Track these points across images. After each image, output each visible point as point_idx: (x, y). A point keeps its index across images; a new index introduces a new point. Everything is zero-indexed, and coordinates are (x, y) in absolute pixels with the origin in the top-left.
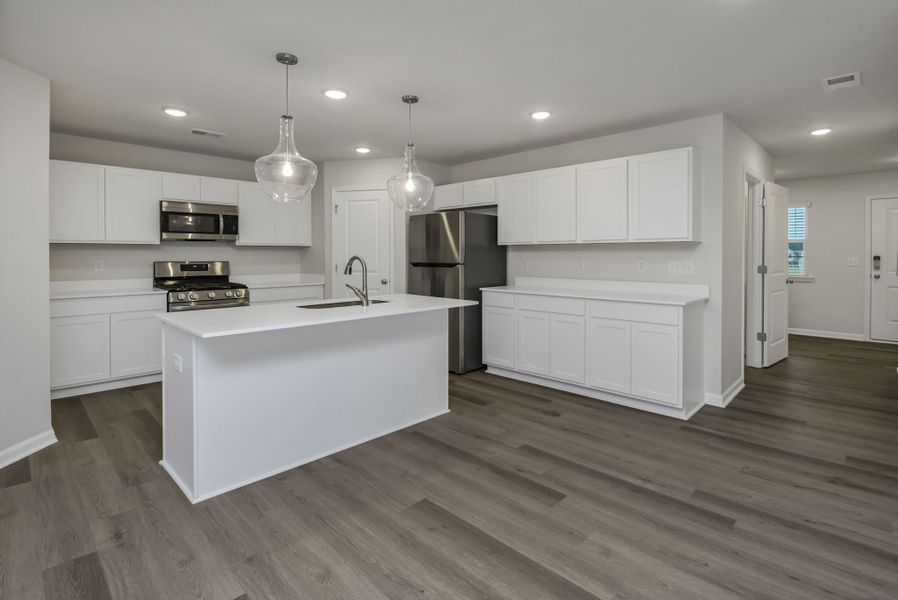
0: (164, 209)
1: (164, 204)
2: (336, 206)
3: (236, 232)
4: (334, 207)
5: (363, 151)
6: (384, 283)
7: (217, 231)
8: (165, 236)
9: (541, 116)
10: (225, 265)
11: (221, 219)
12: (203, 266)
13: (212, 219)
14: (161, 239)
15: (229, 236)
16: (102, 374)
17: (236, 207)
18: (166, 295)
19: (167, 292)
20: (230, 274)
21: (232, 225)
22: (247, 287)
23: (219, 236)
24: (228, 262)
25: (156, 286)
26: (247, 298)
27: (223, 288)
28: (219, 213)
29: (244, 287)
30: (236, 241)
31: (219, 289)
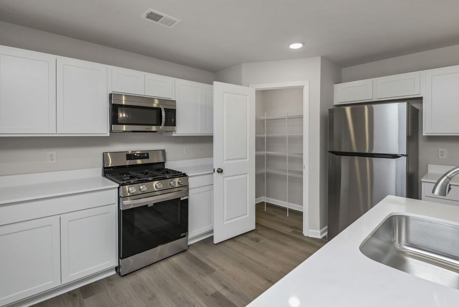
1: (113, 97)
3: (174, 125)
5: (296, 46)
7: (159, 123)
8: (114, 128)
10: (162, 153)
11: (163, 113)
12: (145, 155)
13: (155, 112)
14: (111, 131)
15: (169, 128)
16: (51, 282)
17: (175, 101)
18: (117, 189)
19: (118, 185)
20: (166, 161)
21: (171, 118)
22: (187, 176)
23: (161, 127)
24: (164, 150)
25: (105, 176)
26: (188, 185)
27: (167, 177)
28: (161, 107)
29: (185, 175)
30: (174, 132)
31: (165, 178)
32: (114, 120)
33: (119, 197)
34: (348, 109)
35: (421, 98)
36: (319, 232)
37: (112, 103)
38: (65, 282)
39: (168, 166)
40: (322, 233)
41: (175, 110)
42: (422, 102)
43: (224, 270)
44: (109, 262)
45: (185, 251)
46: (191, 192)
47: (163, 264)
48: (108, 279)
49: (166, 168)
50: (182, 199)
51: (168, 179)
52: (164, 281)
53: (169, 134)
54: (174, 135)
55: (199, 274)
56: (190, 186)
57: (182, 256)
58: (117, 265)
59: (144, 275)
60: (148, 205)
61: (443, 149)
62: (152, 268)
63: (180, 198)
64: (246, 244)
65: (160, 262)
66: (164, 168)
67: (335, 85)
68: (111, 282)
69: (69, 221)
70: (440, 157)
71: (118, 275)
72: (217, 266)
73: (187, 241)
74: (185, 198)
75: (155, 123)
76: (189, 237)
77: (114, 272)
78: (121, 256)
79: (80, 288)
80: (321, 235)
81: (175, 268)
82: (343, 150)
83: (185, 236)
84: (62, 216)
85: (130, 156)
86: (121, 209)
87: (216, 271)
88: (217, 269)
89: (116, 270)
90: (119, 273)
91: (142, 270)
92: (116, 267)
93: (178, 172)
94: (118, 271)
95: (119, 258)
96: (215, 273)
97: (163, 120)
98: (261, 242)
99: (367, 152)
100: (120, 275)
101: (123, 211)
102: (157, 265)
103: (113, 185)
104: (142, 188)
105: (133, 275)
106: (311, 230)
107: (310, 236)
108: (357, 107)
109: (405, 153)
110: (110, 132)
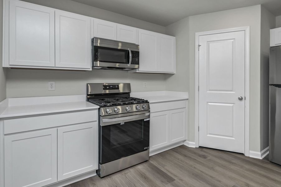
2: (199, 46)
3: (138, 63)
4: (196, 46)
6: (241, 99)
7: (127, 62)
11: (130, 55)
12: (116, 87)
16: (51, 179)
17: (138, 45)
18: (98, 110)
19: (99, 107)
20: (131, 92)
21: (136, 58)
22: (149, 102)
23: (128, 65)
24: (130, 84)
25: (88, 101)
26: (149, 110)
28: (128, 49)
29: (147, 102)
30: (137, 69)
31: (132, 104)
32: (95, 58)
33: (99, 116)
36: (260, 153)
37: (94, 45)
38: (60, 179)
40: (262, 155)
41: (139, 52)
43: (182, 180)
44: (92, 166)
45: (146, 161)
46: (152, 115)
47: (131, 170)
48: (91, 179)
49: (131, 97)
50: (145, 120)
51: (135, 104)
52: (134, 185)
53: (134, 71)
54: (137, 72)
55: (162, 182)
57: (145, 165)
58: (98, 169)
60: (120, 124)
62: (123, 172)
63: (144, 119)
64: (196, 160)
65: (129, 169)
66: (129, 97)
67: (271, 30)
68: (94, 182)
71: (98, 176)
72: (175, 176)
73: (149, 153)
74: (148, 119)
75: (124, 62)
76: (150, 150)
77: (96, 174)
78: (101, 162)
80: (261, 156)
81: (141, 174)
83: (146, 150)
84: (59, 128)
85: (105, 87)
86: (101, 125)
87: (175, 180)
88: (175, 178)
89: (97, 173)
90: (99, 175)
91: (116, 174)
92: (97, 171)
93: (141, 100)
94: (98, 173)
95: (99, 163)
96: (175, 181)
97: (130, 60)
98: (208, 158)
100: (99, 176)
101: (102, 127)
102: (126, 171)
103: (95, 106)
104: (116, 109)
105: (110, 177)
106: (251, 152)
107: (251, 156)
110: (92, 66)
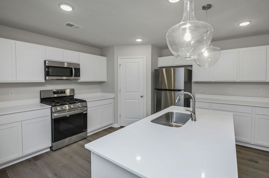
0: (47, 65)
1: (47, 62)
2: (120, 65)
3: (79, 76)
4: (119, 65)
5: (139, 40)
6: (142, 97)
7: (71, 75)
8: (47, 78)
9: (245, 24)
10: (72, 90)
11: (73, 70)
12: (63, 92)
13: (69, 70)
15: (76, 78)
16: (18, 154)
17: (79, 64)
18: (50, 108)
19: (51, 107)
20: (74, 94)
21: (77, 72)
23: (72, 77)
24: (74, 89)
25: (42, 103)
26: (87, 106)
27: (76, 102)
28: (72, 67)
29: (85, 101)
31: (75, 103)
32: (47, 74)
33: (52, 112)
34: (164, 69)
35: (192, 65)
38: (25, 154)
39: (76, 97)
41: (80, 69)
42: (192, 67)
45: (85, 138)
46: (88, 110)
48: (47, 153)
49: (75, 98)
50: (84, 113)
52: (76, 151)
53: (76, 81)
54: (79, 81)
56: (88, 107)
57: (84, 141)
58: (51, 146)
59: (65, 150)
60: (66, 116)
61: (201, 88)
63: (83, 112)
65: (73, 144)
66: (73, 99)
67: (159, 58)
69: (26, 124)
70: (200, 91)
73: (87, 133)
74: (86, 112)
75: (69, 75)
76: (89, 130)
77: (49, 150)
78: (53, 141)
79: (32, 158)
82: (163, 88)
83: (85, 131)
84: (22, 122)
86: (53, 118)
90: (52, 150)
92: (50, 147)
93: (82, 100)
95: (52, 142)
97: (74, 74)
99: (172, 89)
102: (71, 146)
103: (47, 106)
104: (64, 107)
108: (168, 69)
109: (183, 89)
110: (45, 80)
